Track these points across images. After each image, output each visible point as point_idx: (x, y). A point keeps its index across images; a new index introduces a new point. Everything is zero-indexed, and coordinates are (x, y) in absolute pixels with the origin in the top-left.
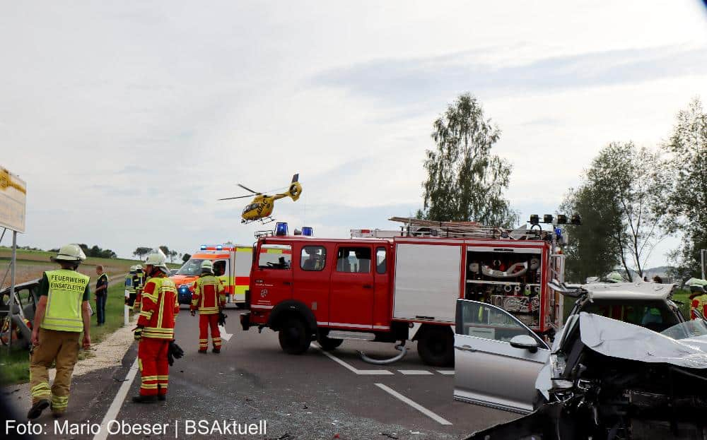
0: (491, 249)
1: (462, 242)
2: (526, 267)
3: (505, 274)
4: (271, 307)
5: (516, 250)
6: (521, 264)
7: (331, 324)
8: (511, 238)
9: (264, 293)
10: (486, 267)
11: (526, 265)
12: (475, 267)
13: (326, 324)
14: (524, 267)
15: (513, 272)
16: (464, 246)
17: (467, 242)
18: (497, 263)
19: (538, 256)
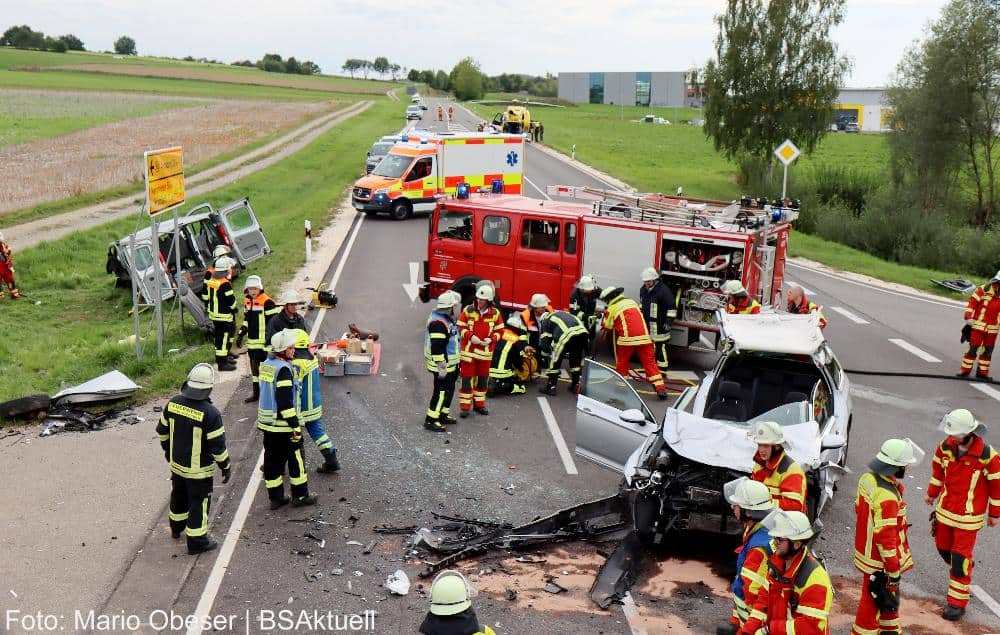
0: (689, 239)
1: (657, 228)
2: (728, 261)
3: (703, 268)
4: (452, 281)
5: (717, 242)
6: (721, 257)
7: (515, 305)
8: (713, 228)
9: (443, 266)
10: (684, 257)
11: (727, 258)
12: (671, 257)
13: (510, 304)
14: (724, 261)
15: (713, 267)
16: (659, 232)
17: (662, 228)
18: (697, 253)
19: (741, 250)
